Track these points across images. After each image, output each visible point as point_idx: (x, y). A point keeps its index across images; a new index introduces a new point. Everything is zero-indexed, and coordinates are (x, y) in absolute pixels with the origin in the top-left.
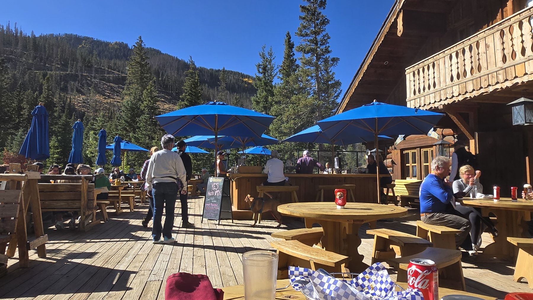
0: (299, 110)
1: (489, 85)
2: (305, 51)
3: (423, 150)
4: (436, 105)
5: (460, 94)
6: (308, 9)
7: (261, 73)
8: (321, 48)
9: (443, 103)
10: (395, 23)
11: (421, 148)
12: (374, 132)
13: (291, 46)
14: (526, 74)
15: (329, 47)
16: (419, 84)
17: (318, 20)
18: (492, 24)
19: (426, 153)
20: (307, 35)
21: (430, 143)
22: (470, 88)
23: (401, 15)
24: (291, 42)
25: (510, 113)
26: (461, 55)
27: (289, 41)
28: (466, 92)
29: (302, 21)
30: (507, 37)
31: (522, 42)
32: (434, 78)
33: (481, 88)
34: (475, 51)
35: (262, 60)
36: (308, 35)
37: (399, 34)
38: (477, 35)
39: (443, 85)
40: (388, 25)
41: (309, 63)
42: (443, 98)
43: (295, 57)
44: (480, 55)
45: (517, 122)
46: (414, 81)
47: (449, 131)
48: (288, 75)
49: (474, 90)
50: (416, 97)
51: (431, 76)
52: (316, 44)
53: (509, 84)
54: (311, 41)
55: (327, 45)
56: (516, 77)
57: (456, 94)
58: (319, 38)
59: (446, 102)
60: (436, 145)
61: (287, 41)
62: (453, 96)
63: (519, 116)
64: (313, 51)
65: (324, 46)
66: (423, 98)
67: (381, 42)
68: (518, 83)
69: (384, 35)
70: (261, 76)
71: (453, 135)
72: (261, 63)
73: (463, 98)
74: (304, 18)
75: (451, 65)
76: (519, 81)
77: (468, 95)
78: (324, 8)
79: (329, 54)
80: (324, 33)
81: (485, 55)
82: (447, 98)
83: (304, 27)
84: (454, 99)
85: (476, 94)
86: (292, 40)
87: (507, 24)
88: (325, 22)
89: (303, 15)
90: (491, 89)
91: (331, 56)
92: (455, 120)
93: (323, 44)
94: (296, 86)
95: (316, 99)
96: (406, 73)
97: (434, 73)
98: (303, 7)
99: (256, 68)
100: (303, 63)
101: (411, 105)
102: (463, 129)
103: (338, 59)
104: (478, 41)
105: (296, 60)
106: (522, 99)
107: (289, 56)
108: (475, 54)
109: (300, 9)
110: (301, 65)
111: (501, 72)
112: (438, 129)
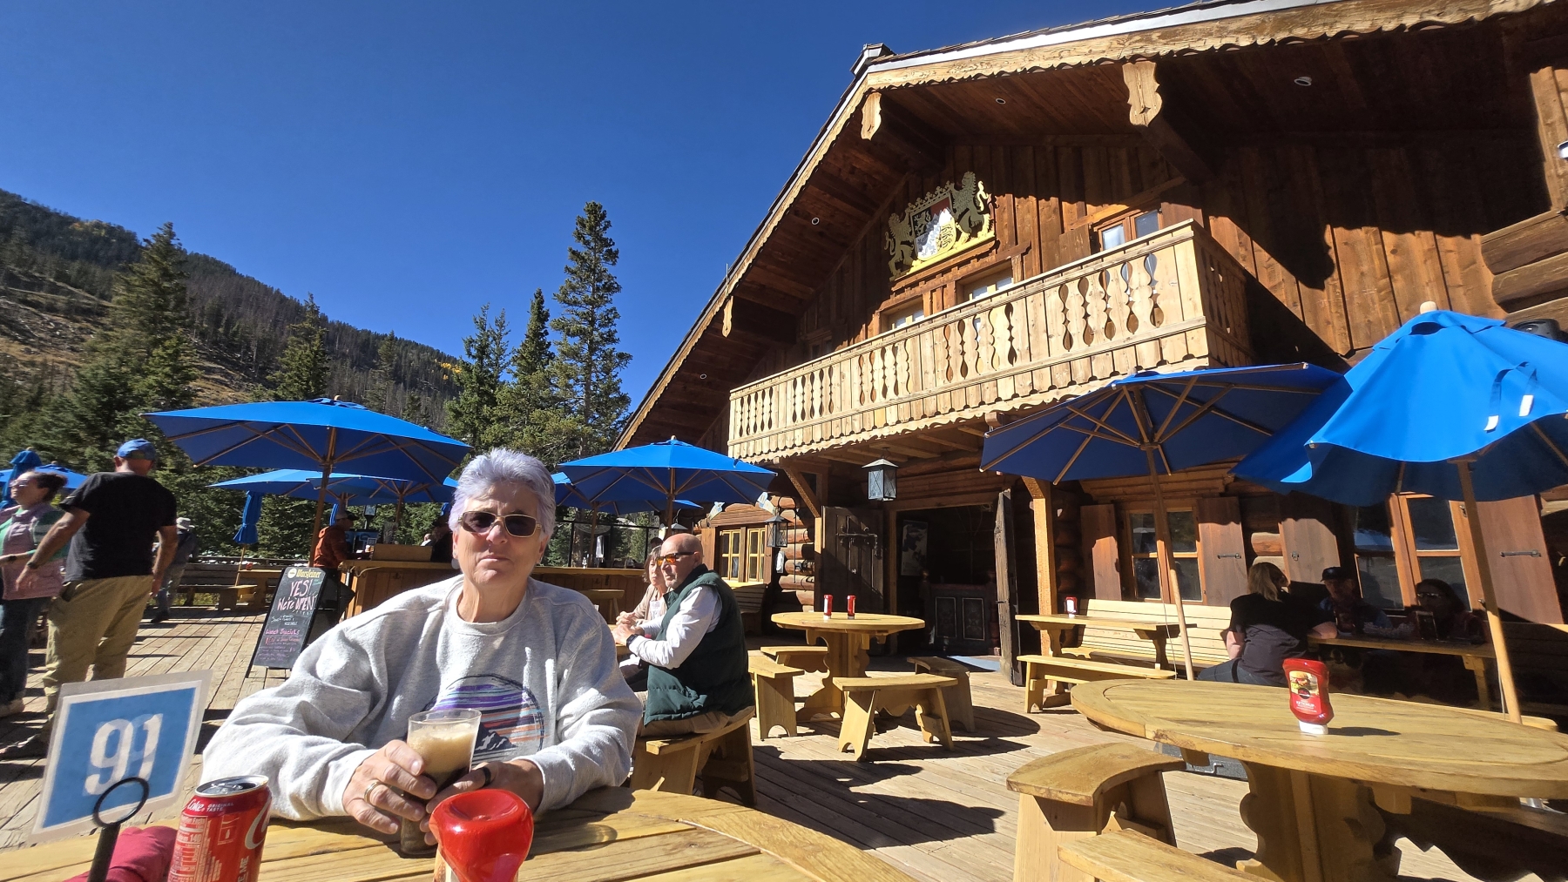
0: (544, 437)
1: (842, 435)
2: (569, 330)
3: (751, 531)
4: (771, 456)
5: (803, 444)
6: (583, 258)
7: (474, 357)
8: (600, 331)
9: (780, 454)
10: (720, 314)
11: (748, 526)
12: (667, 493)
13: (542, 317)
14: (886, 425)
15: (616, 331)
16: (749, 418)
17: (600, 281)
18: (854, 343)
19: (755, 535)
20: (576, 303)
21: (761, 519)
22: (817, 437)
23: (730, 304)
24: (544, 309)
25: (865, 481)
26: (808, 382)
27: (540, 308)
28: (812, 441)
29: (569, 277)
30: (867, 367)
31: (884, 377)
32: (770, 412)
33: (832, 437)
34: (826, 381)
35: (479, 332)
36: (579, 303)
37: (726, 333)
38: (830, 357)
39: (782, 426)
40: (710, 316)
41: (575, 354)
42: (781, 447)
43: (548, 339)
44: (833, 387)
45: (874, 494)
46: (742, 413)
47: (788, 501)
48: (531, 369)
49: (822, 439)
50: (742, 439)
51: (767, 409)
52: (592, 323)
53: (866, 436)
54: (585, 316)
55: (613, 328)
56: (875, 427)
57: (798, 443)
58: (599, 312)
59: (784, 454)
60: (768, 523)
61: (535, 306)
62: (794, 445)
63: (877, 487)
64: (584, 334)
65: (607, 329)
66: (752, 443)
67: (696, 341)
68: (876, 436)
69: (702, 331)
70: (473, 362)
71: (795, 509)
72: (475, 338)
73: (807, 451)
74: (573, 273)
75: (795, 396)
76: (877, 433)
77: (814, 447)
78: (614, 264)
79: (614, 345)
80: (609, 306)
81: (839, 388)
82: (786, 447)
83: (573, 289)
84: (796, 450)
85: (824, 445)
86: (546, 307)
87: (868, 348)
88: (611, 288)
89: (574, 266)
90: (844, 441)
91: (619, 348)
92: (797, 485)
93: (605, 325)
94: (543, 393)
95: (580, 422)
96: (731, 399)
97: (771, 404)
98: (574, 253)
99: (463, 346)
100: (563, 352)
101: (733, 452)
102: (806, 499)
103: (629, 357)
104: (831, 366)
105: (550, 344)
106: (881, 462)
107: (537, 335)
108: (826, 385)
109: (569, 253)
110: (558, 354)
111: (857, 417)
112: (774, 497)
